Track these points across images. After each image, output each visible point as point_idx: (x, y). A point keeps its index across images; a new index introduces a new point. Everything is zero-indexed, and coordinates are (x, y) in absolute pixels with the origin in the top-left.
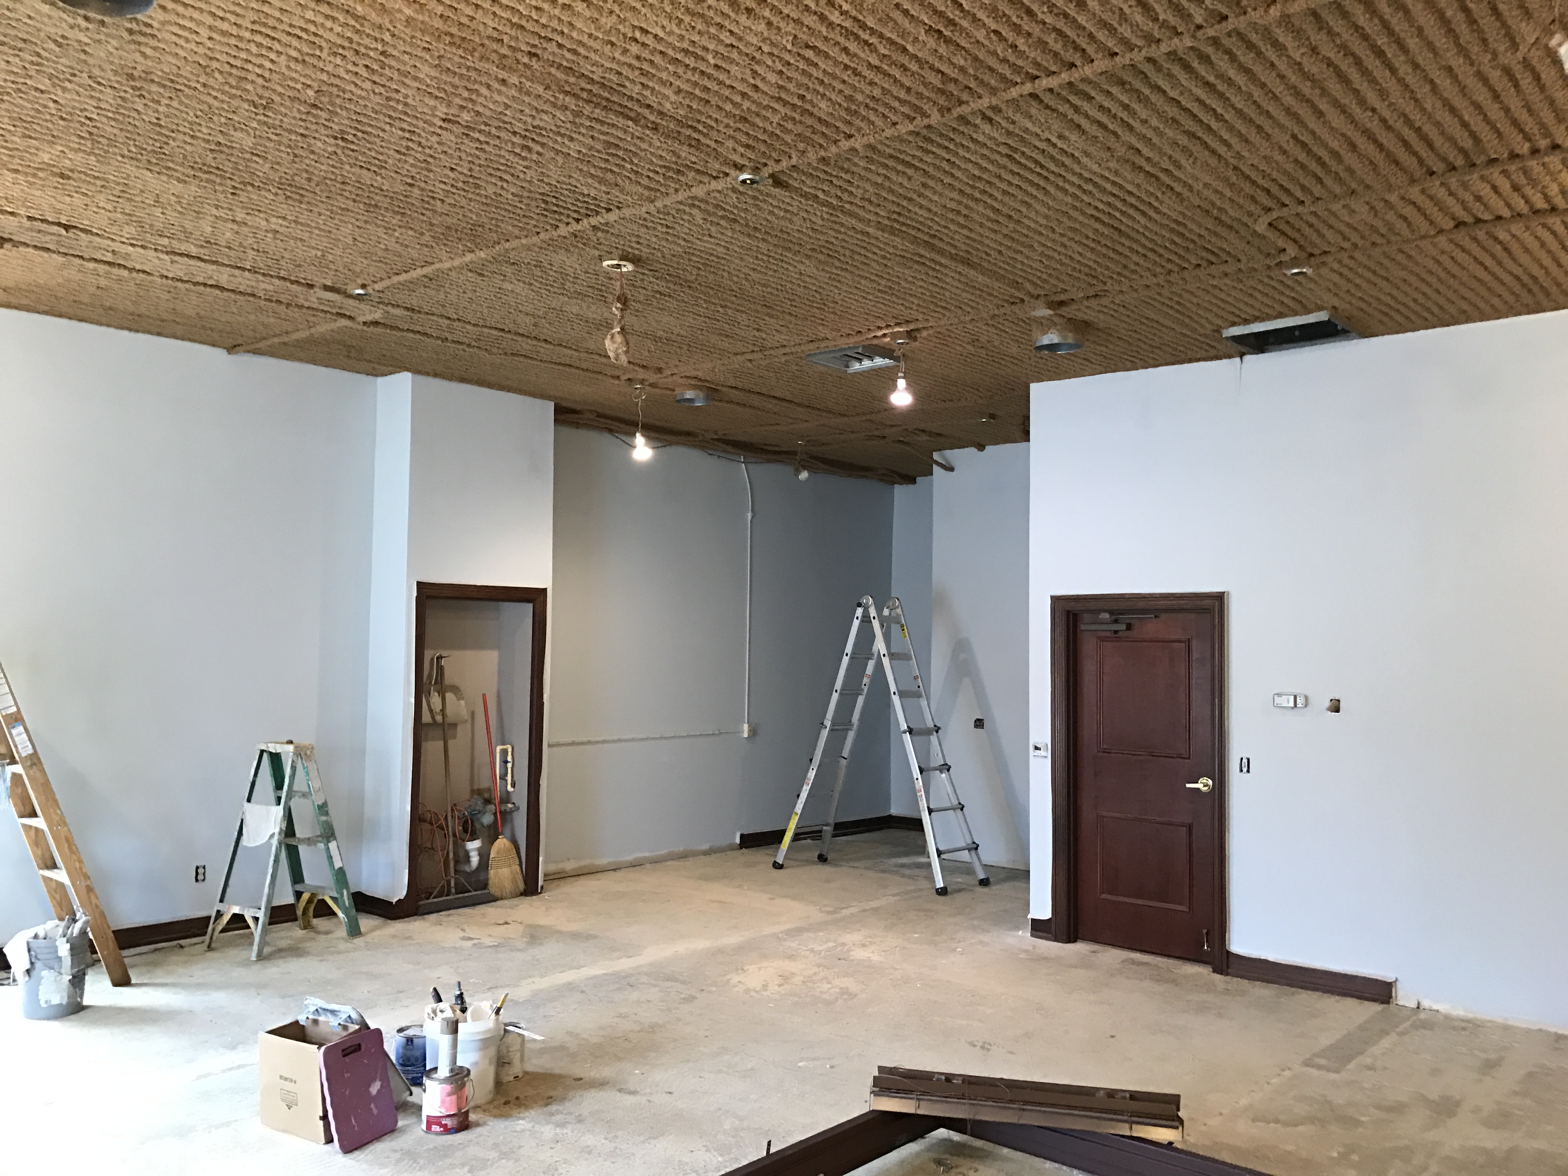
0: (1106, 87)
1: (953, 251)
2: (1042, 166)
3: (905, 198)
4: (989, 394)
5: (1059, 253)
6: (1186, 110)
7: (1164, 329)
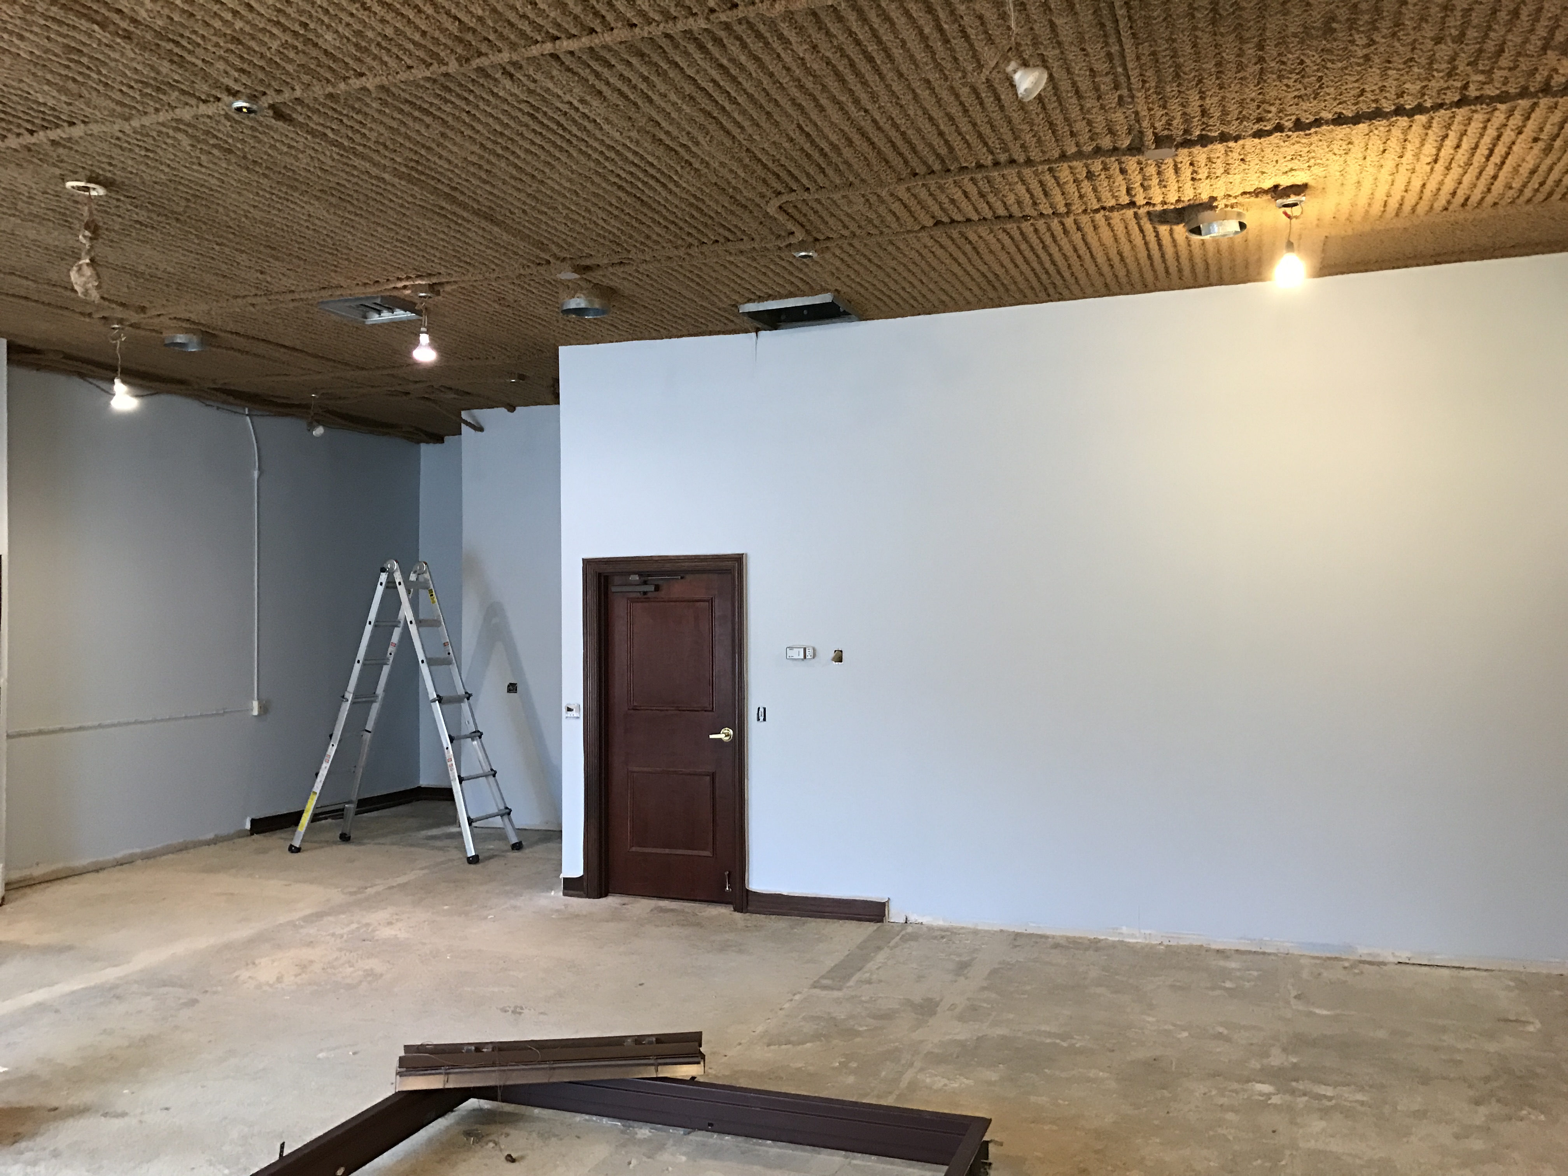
0: (626, 56)
1: (476, 206)
2: (565, 129)
3: (423, 146)
4: (517, 354)
5: (584, 217)
6: (703, 89)
7: (686, 301)
